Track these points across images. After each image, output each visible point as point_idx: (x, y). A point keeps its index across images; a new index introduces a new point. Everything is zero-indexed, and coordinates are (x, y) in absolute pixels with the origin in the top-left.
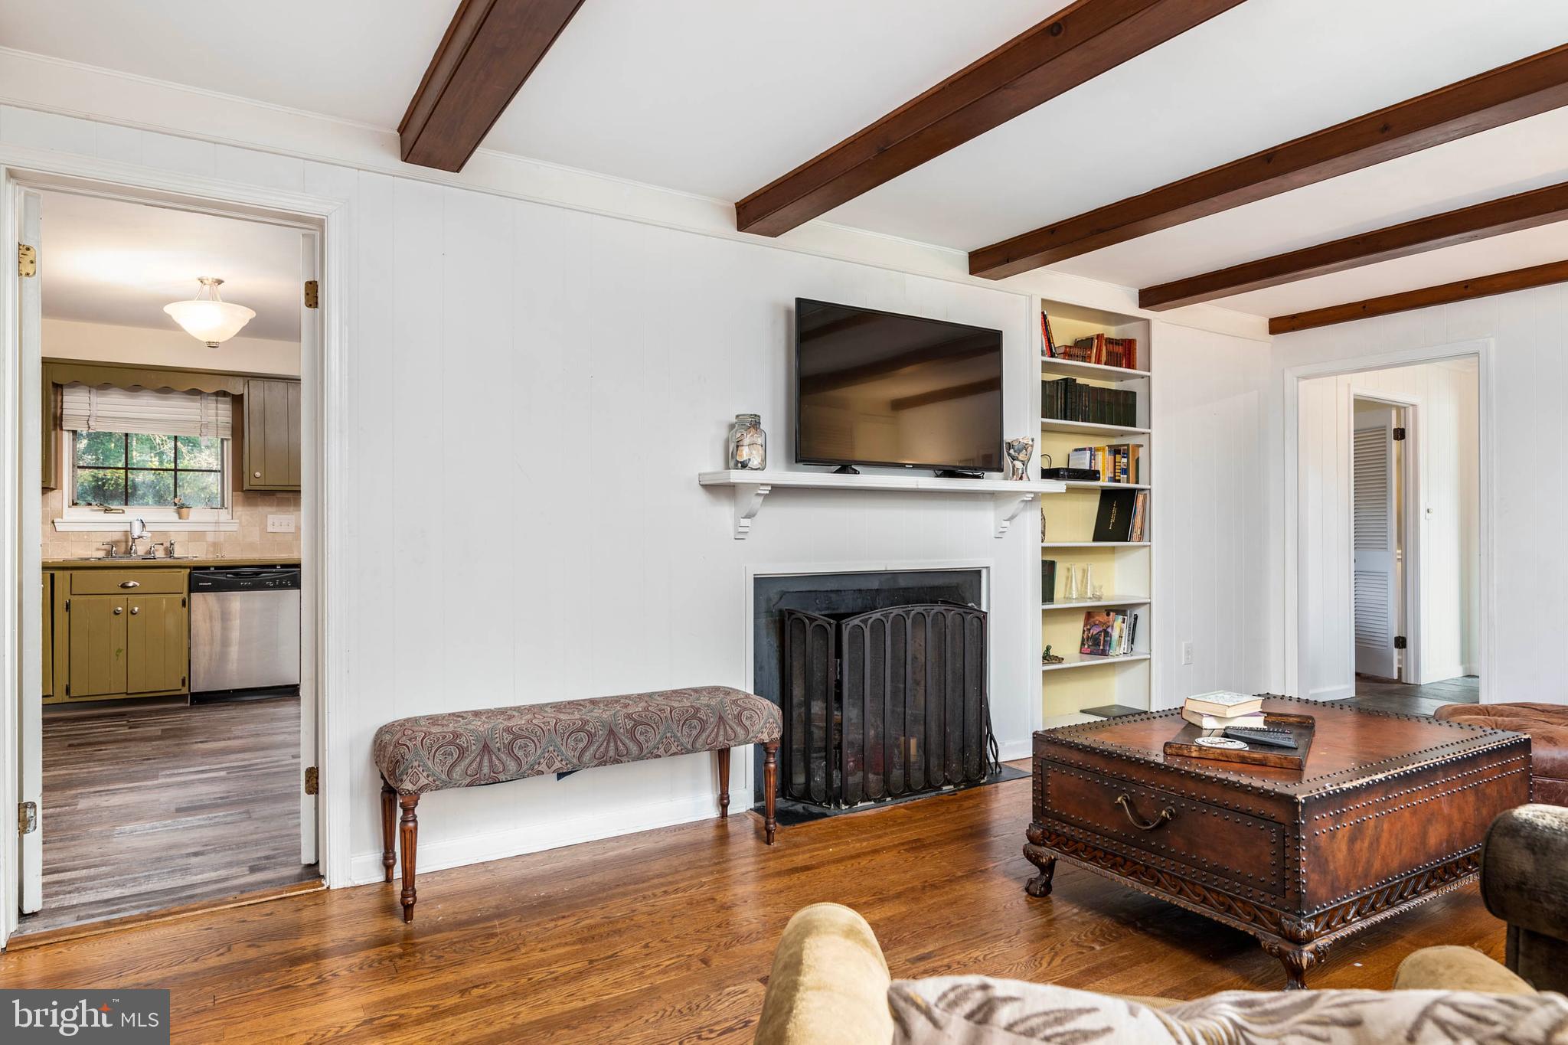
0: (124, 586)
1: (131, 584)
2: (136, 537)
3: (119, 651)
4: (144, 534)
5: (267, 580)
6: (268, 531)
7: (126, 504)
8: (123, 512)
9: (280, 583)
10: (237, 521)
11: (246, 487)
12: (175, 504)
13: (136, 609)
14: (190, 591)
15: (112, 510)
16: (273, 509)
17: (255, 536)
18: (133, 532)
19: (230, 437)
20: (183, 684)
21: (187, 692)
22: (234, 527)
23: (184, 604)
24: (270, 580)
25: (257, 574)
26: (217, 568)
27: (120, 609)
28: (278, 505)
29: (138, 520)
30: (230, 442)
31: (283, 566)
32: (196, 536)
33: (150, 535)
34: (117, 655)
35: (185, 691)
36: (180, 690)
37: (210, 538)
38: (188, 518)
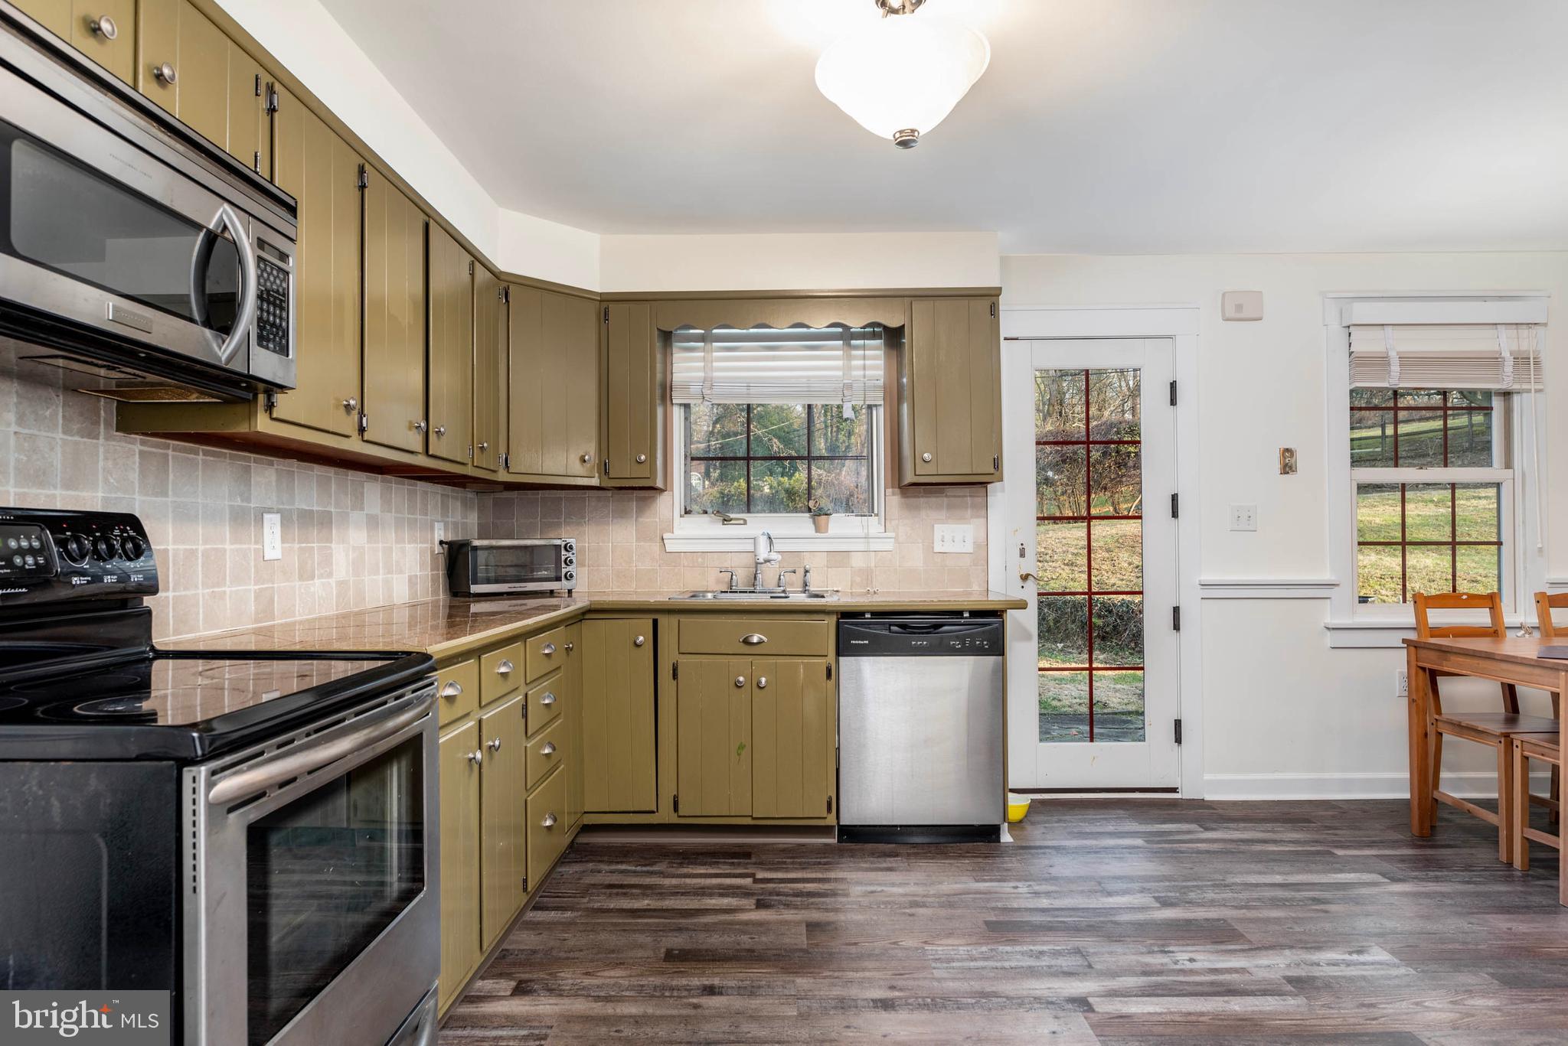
0: (746, 642)
1: (755, 639)
2: (761, 560)
3: (741, 747)
4: (774, 556)
5: (951, 638)
6: (936, 550)
7: (749, 511)
8: (745, 523)
9: (973, 642)
10: (893, 535)
11: (909, 478)
12: (810, 510)
13: (763, 680)
14: (839, 653)
15: (731, 520)
16: (943, 514)
17: (916, 558)
18: (757, 553)
19: (882, 402)
20: (829, 810)
21: (834, 822)
22: (889, 545)
23: (829, 675)
24: (957, 638)
25: (937, 626)
26: (876, 614)
27: (741, 679)
28: (950, 507)
29: (763, 534)
30: (881, 410)
31: (975, 614)
32: (838, 558)
33: (778, 557)
34: (739, 755)
35: (831, 820)
36: (825, 818)
37: (857, 561)
38: (827, 532)
